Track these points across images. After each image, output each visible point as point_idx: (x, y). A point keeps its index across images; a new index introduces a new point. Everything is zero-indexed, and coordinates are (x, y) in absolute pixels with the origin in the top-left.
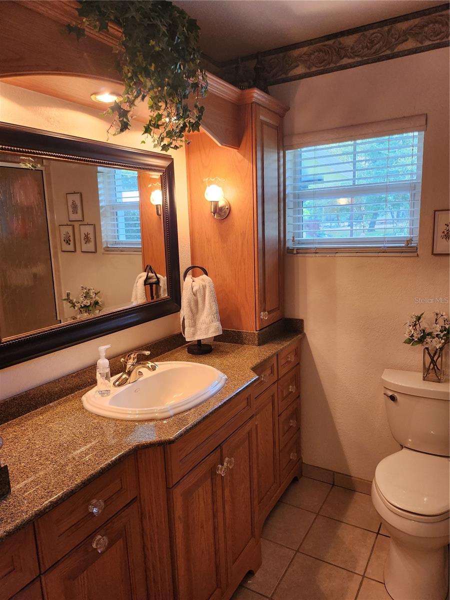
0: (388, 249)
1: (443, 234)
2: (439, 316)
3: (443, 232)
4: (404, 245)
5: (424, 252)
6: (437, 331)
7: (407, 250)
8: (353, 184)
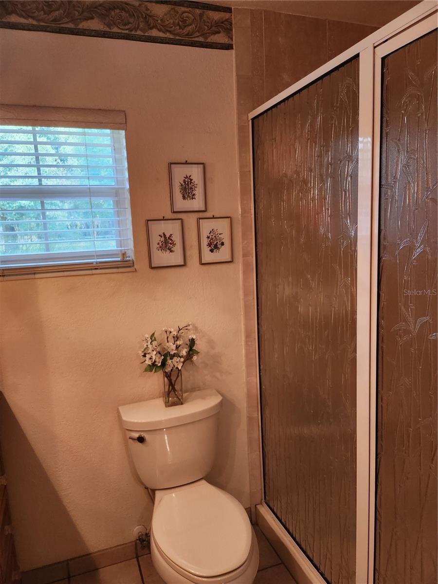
0: (100, 265)
1: (158, 246)
2: (168, 333)
3: (158, 244)
4: (119, 259)
5: (142, 265)
6: (173, 350)
7: (123, 265)
8: (39, 184)
